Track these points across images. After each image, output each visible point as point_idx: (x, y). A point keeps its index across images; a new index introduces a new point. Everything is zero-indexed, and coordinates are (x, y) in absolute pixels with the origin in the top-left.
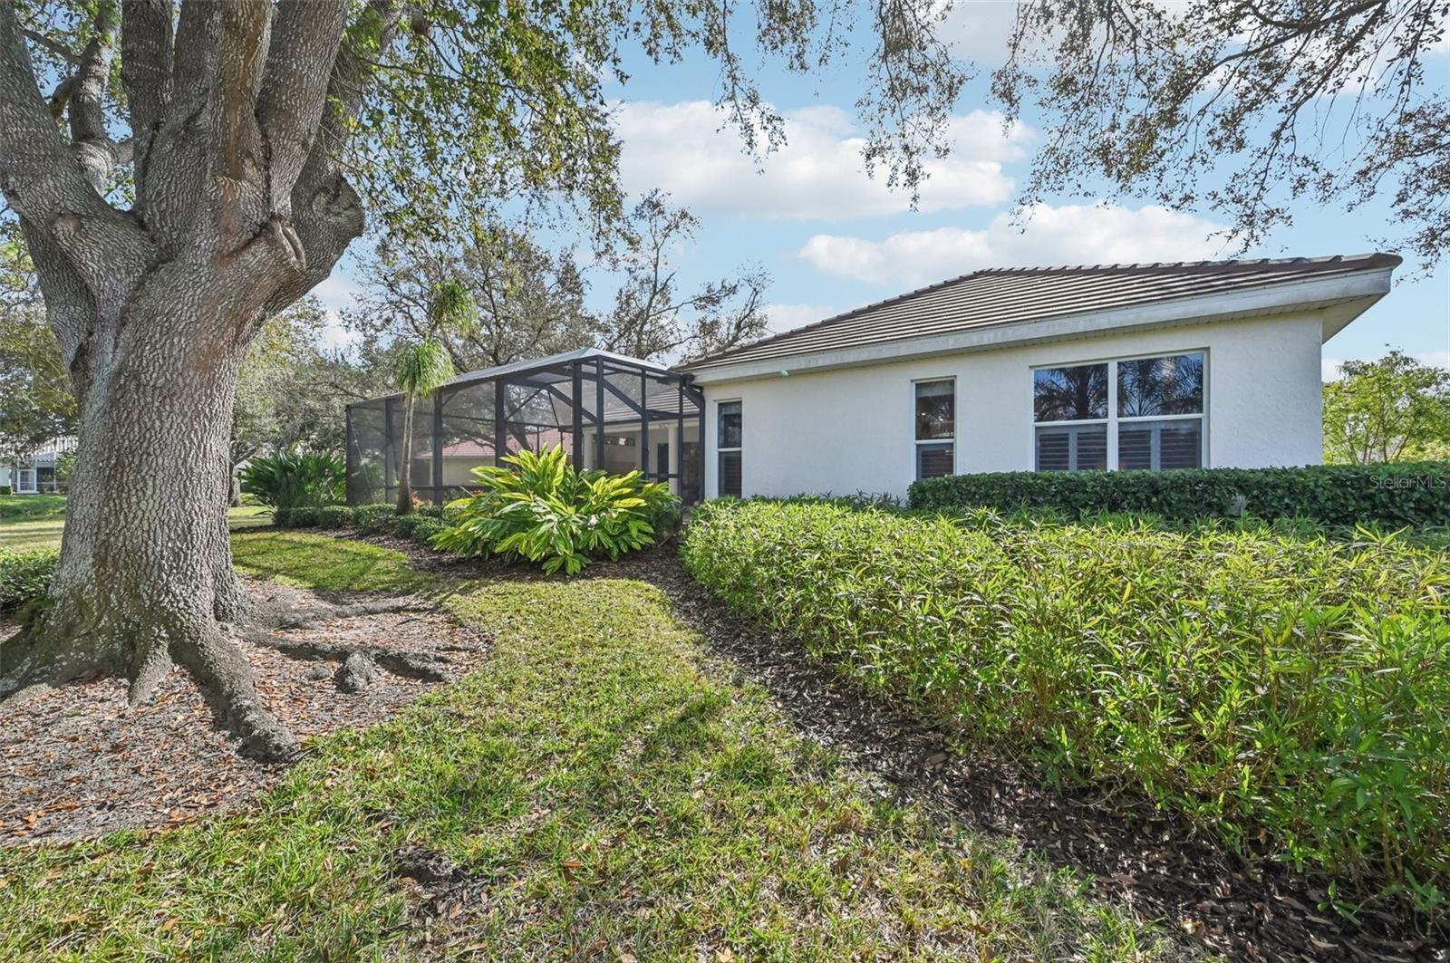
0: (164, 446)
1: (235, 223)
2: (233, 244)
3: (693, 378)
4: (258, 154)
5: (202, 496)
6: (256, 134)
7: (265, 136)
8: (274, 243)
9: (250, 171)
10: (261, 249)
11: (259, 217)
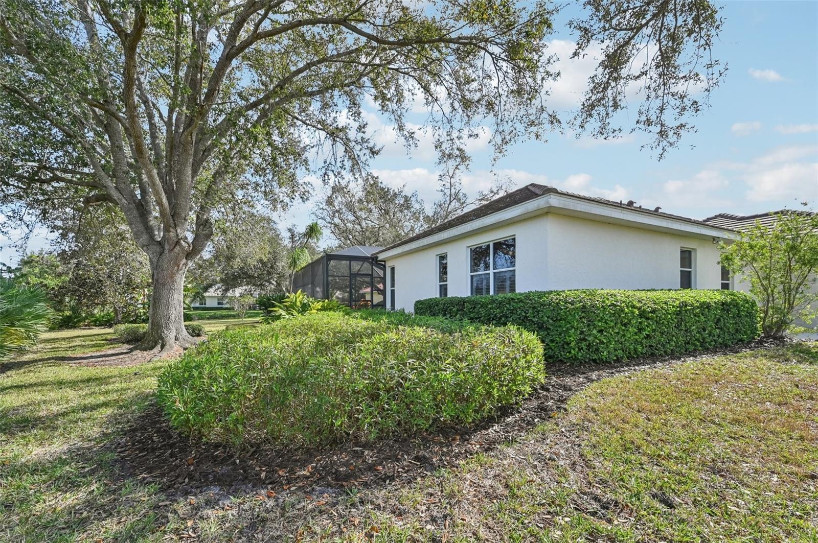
0: (163, 297)
1: (171, 242)
2: (172, 247)
3: (377, 257)
4: (173, 225)
5: (173, 309)
6: (171, 221)
7: (174, 220)
8: (181, 245)
9: (172, 230)
10: (178, 247)
11: (176, 240)
